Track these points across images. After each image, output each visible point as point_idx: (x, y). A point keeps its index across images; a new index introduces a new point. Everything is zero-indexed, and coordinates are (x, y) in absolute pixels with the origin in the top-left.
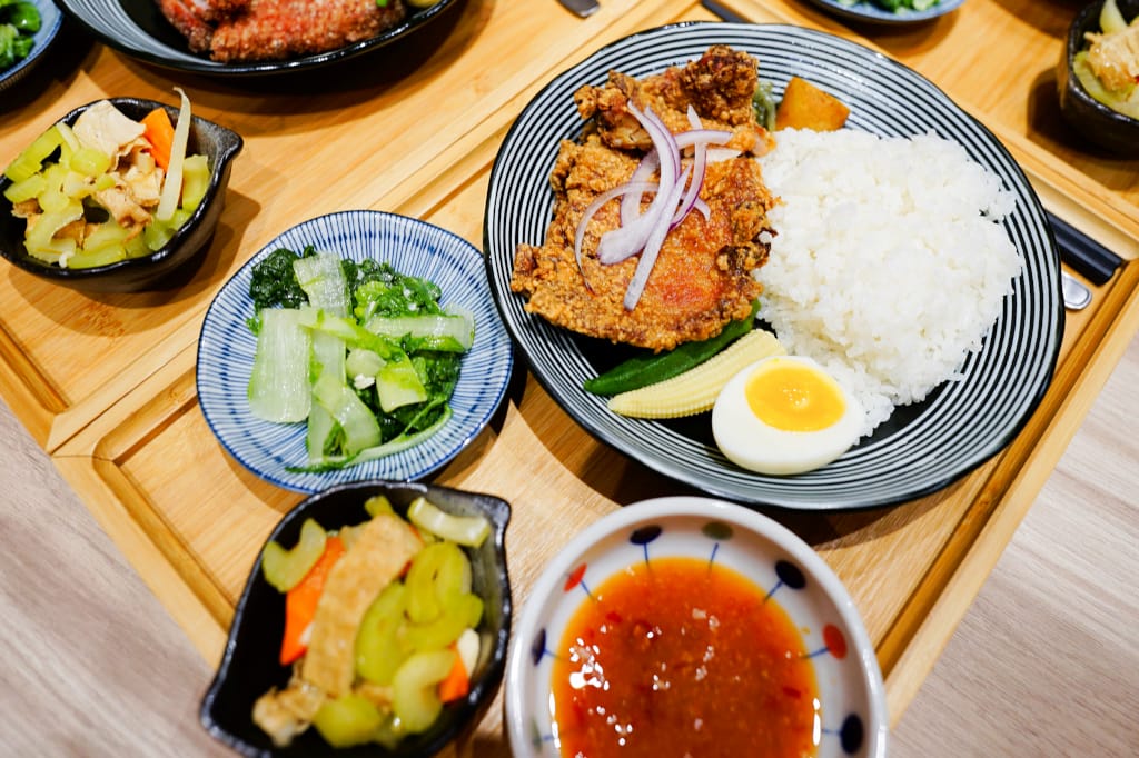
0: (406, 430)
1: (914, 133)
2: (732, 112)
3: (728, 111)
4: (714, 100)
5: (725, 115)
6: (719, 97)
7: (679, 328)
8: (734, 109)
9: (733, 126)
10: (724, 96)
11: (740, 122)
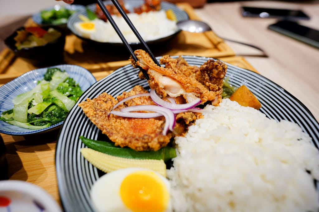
0: (31, 122)
1: (283, 119)
2: (210, 83)
3: (209, 83)
4: (205, 75)
5: (207, 84)
6: (207, 75)
7: (126, 138)
8: (212, 83)
9: (210, 90)
10: (209, 76)
11: (213, 90)
